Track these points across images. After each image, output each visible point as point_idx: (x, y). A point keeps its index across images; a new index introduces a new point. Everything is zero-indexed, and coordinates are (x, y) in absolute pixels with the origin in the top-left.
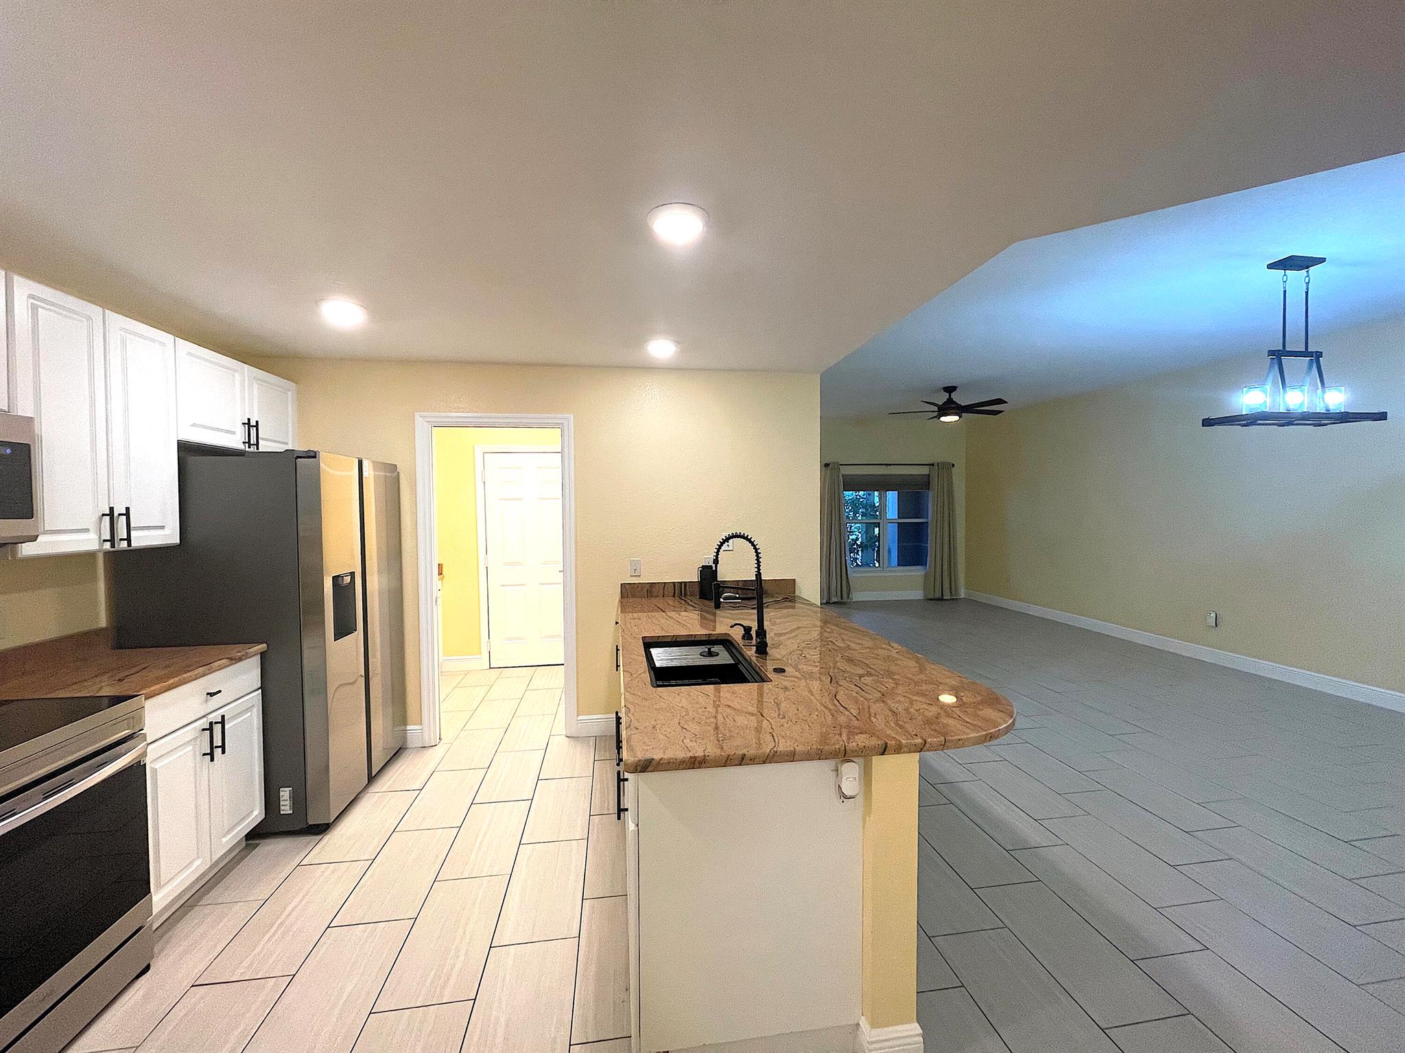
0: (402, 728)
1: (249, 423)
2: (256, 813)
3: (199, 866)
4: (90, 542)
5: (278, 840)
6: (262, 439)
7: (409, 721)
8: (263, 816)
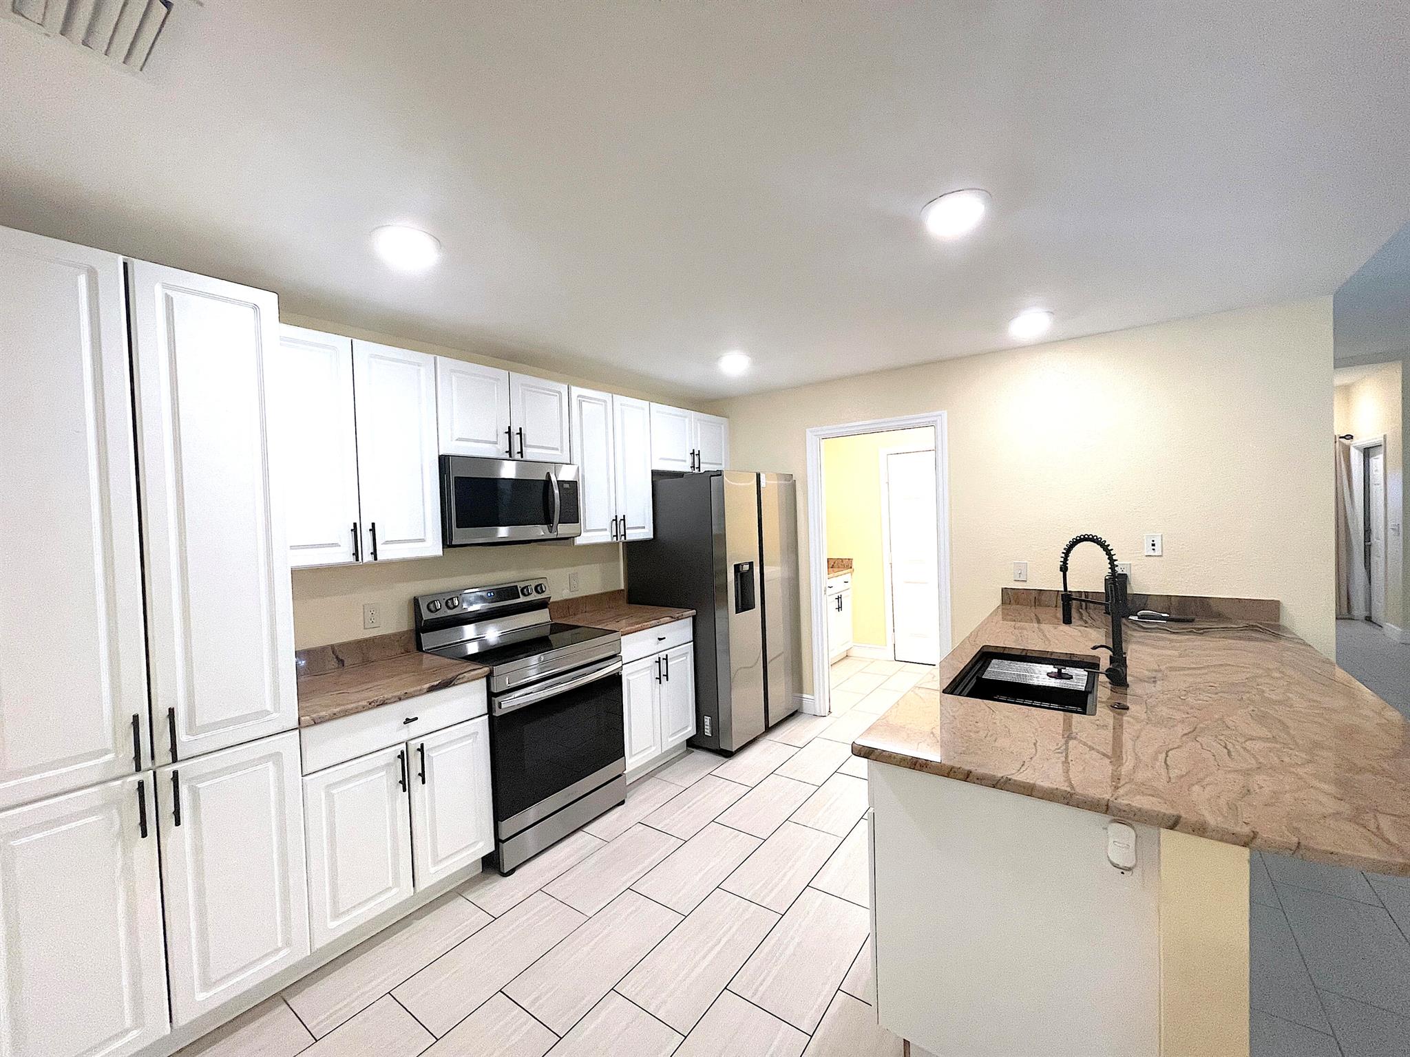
0: (799, 695)
1: (693, 453)
2: (690, 729)
3: (654, 752)
4: (605, 537)
5: (704, 753)
6: (703, 463)
7: (805, 692)
8: (694, 733)
